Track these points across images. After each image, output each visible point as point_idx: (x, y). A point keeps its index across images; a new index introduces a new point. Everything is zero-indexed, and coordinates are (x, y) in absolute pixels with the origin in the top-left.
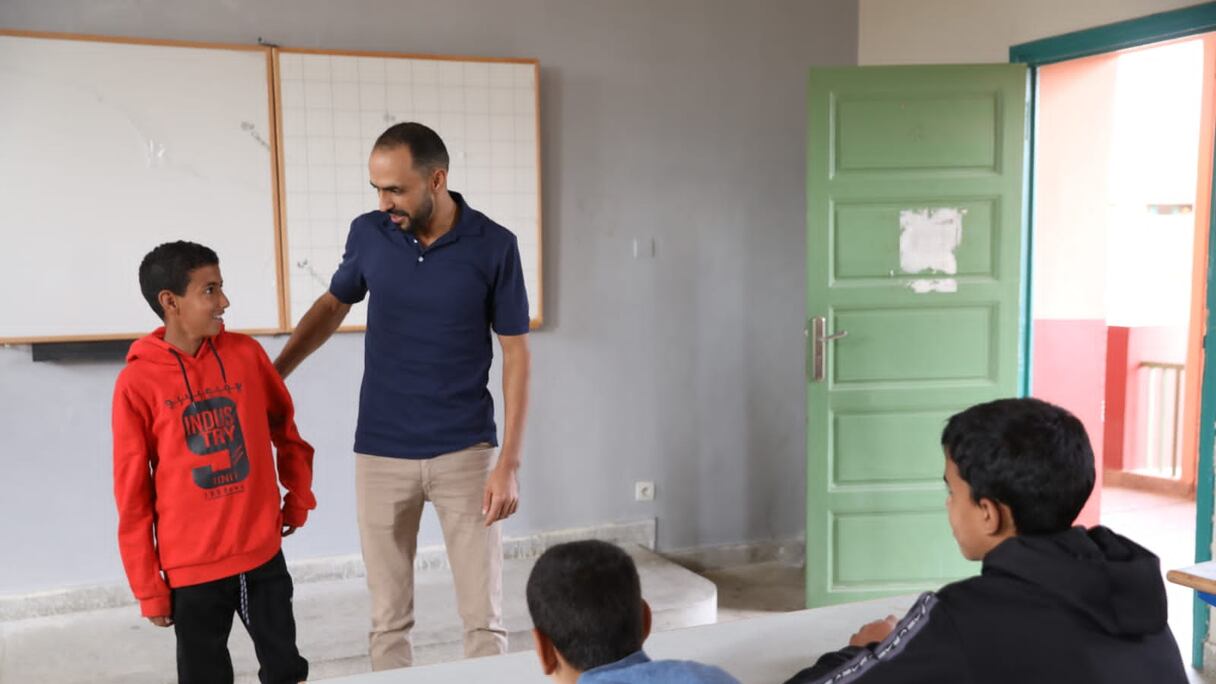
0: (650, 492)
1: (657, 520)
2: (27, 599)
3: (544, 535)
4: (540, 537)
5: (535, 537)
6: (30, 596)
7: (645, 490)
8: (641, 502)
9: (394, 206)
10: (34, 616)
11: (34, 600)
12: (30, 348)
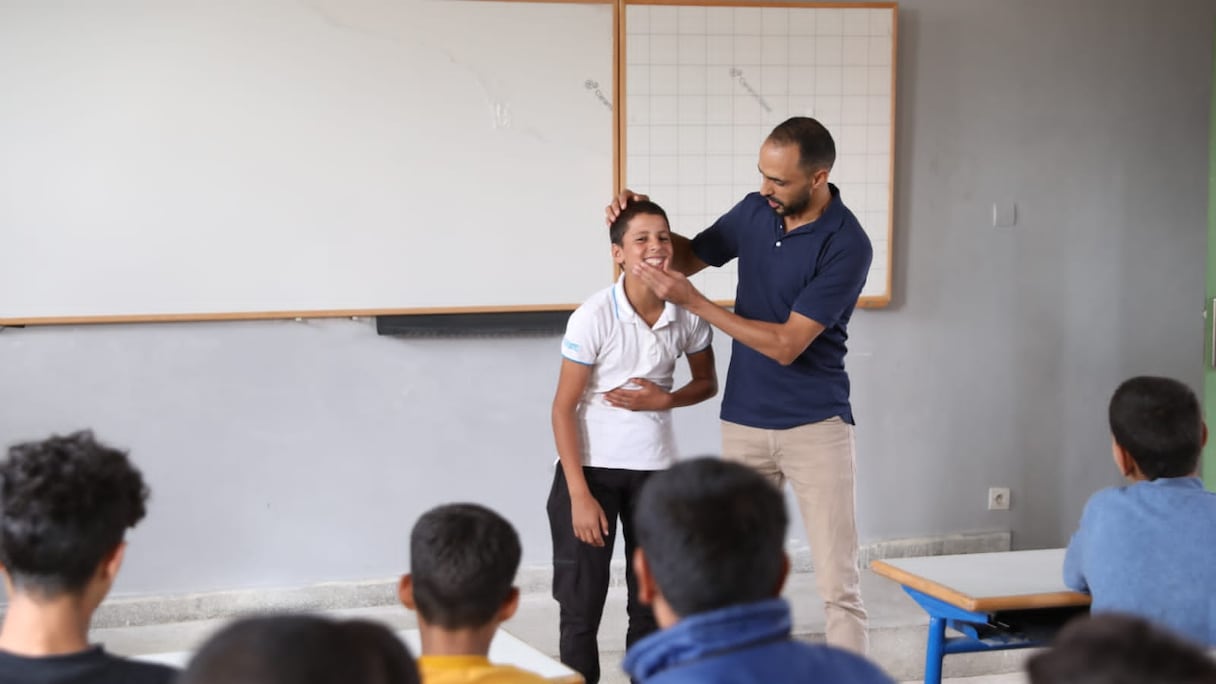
0: (1006, 500)
1: (1012, 534)
2: (359, 587)
3: (884, 544)
4: (879, 546)
5: (875, 546)
6: (363, 583)
7: (999, 496)
8: (993, 511)
9: (774, 193)
10: (365, 606)
11: (366, 587)
12: (374, 321)
